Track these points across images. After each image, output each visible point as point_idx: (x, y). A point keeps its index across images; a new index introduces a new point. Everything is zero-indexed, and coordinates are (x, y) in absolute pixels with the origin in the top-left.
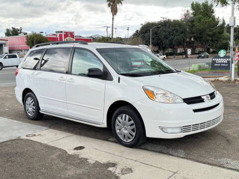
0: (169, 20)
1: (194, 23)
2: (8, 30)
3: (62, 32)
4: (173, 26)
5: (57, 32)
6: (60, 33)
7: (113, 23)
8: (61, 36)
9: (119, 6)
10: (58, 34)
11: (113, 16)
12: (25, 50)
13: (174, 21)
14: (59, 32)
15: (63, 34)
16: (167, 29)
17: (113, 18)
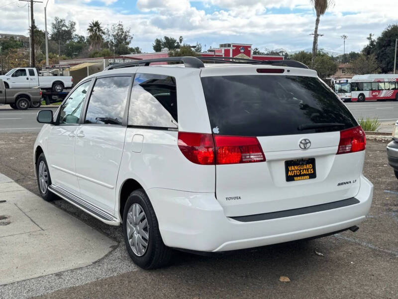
2: (158, 42)
3: (229, 45)
5: (222, 46)
6: (227, 48)
7: (316, 28)
8: (227, 52)
10: (223, 49)
11: (318, 16)
14: (224, 46)
15: (231, 49)
17: (318, 21)
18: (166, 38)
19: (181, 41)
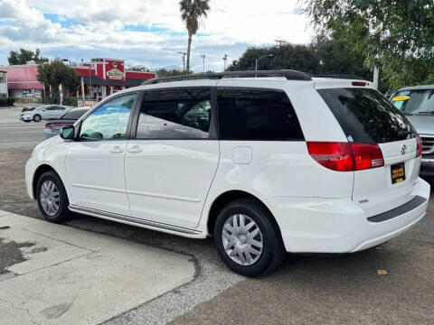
0: (289, 45)
1: (332, 52)
2: (13, 54)
3: (102, 60)
4: (294, 56)
5: (93, 60)
6: (99, 63)
7: (189, 47)
8: (100, 67)
9: (200, 19)
10: (96, 64)
11: (190, 36)
12: (35, 90)
13: (298, 47)
14: (97, 60)
15: (104, 64)
16: (284, 61)
17: (190, 40)
18: (22, 50)
19: (38, 53)
